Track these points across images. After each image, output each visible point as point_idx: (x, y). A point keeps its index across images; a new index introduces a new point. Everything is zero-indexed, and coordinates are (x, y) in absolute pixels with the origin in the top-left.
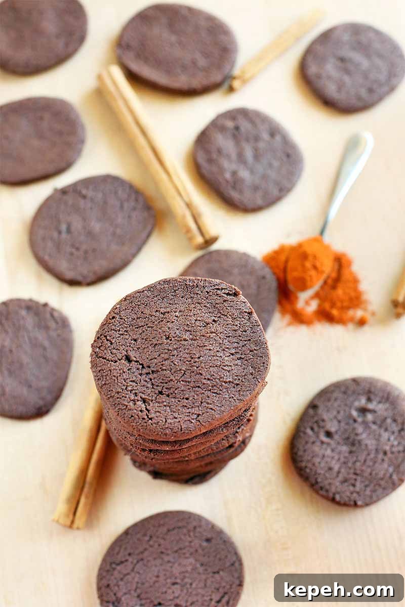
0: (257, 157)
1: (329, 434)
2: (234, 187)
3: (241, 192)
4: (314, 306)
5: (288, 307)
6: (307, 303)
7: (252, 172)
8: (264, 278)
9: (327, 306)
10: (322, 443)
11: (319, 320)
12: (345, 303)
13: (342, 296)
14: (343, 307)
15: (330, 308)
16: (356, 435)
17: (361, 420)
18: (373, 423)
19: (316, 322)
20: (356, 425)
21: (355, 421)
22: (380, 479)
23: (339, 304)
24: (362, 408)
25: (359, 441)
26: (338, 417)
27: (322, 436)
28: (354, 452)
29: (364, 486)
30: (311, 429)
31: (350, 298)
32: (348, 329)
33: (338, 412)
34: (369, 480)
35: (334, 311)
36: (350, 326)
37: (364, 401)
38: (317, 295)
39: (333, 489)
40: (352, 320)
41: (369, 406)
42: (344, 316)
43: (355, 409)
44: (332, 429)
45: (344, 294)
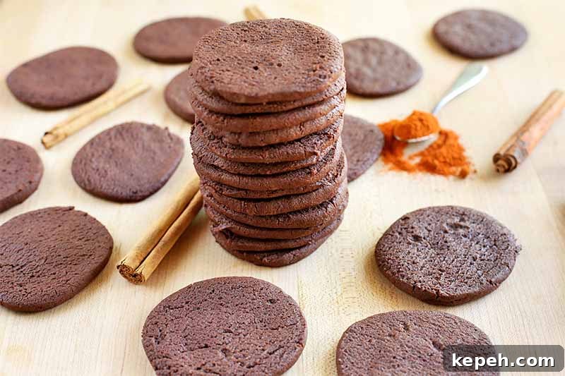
0: (380, 63)
1: (417, 238)
2: (356, 78)
3: (362, 81)
4: (417, 160)
5: (391, 158)
6: (411, 158)
7: (374, 70)
8: (372, 131)
9: (430, 159)
10: (409, 243)
11: (420, 170)
12: (448, 160)
13: (445, 155)
14: (445, 162)
15: (433, 160)
16: (446, 242)
17: (452, 232)
18: (465, 236)
19: (417, 171)
20: (446, 235)
21: (446, 232)
22: (467, 278)
23: (442, 159)
24: (455, 224)
25: (448, 247)
26: (429, 228)
27: (410, 239)
28: (442, 254)
29: (449, 281)
30: (400, 233)
31: (454, 158)
32: (448, 179)
33: (430, 224)
34: (455, 277)
35: (436, 162)
36: (451, 178)
37: (457, 220)
38: (422, 154)
39: (416, 278)
40: (453, 174)
41: (462, 223)
42: (446, 169)
43: (447, 224)
44: (422, 235)
45: (448, 153)
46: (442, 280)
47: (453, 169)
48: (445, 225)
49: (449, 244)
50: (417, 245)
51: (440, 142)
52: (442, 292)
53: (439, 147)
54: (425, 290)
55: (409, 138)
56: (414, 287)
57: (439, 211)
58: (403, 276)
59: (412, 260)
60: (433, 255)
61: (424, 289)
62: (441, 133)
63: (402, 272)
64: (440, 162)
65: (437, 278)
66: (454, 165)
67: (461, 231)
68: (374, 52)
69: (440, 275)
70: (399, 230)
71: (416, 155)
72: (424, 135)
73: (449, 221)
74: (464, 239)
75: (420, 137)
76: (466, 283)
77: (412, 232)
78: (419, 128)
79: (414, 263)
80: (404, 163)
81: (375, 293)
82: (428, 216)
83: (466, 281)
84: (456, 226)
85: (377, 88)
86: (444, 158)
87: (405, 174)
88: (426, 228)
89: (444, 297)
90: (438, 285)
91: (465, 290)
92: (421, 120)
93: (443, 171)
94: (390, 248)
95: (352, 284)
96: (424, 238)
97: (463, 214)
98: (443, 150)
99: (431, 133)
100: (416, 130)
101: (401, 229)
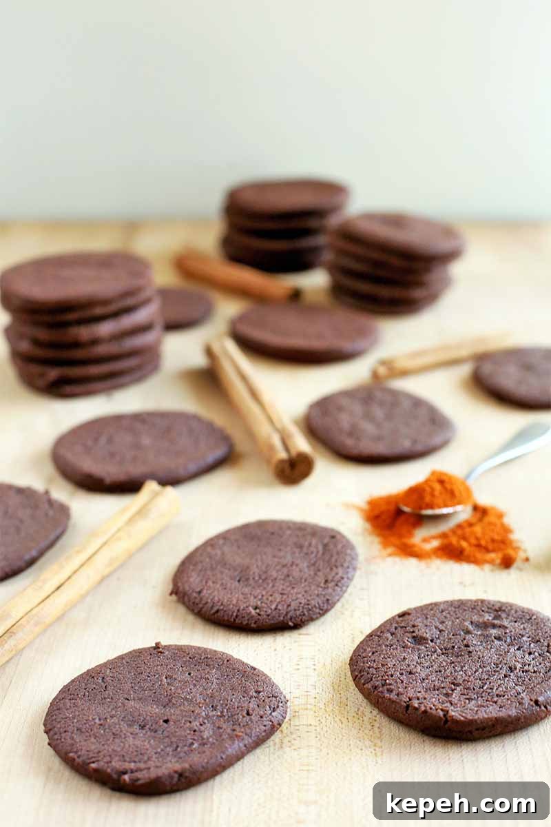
0: (389, 417)
1: (419, 640)
2: (350, 434)
3: (358, 439)
4: (435, 543)
5: (394, 539)
6: (425, 540)
7: (378, 425)
9: (454, 540)
10: (407, 647)
11: (438, 557)
12: (483, 543)
13: (479, 534)
14: (479, 546)
15: (458, 542)
16: (467, 646)
17: (479, 633)
18: (499, 639)
19: (434, 557)
20: (469, 637)
21: (468, 632)
22: (497, 695)
23: (473, 541)
24: (485, 623)
25: (470, 652)
26: (441, 627)
27: (408, 641)
28: (459, 662)
29: (468, 699)
30: (392, 634)
31: (493, 541)
32: (482, 569)
33: (442, 623)
34: (477, 693)
35: (464, 544)
36: (487, 567)
37: (488, 617)
38: (444, 536)
39: (411, 693)
40: (491, 562)
41: (496, 622)
42: (479, 555)
43: (472, 622)
44: (428, 636)
45: (484, 533)
46: (455, 697)
47: (493, 555)
48: (467, 623)
49: (471, 649)
50: (419, 649)
51: (474, 520)
52: (453, 713)
53: (471, 525)
54: (425, 712)
55: (421, 508)
56: (408, 707)
57: (460, 606)
58: (390, 691)
59: (409, 670)
60: (444, 664)
61: (423, 708)
62: (476, 508)
63: (390, 684)
64: (470, 544)
65: (447, 695)
66: (493, 551)
67: (494, 632)
68: (382, 404)
69: (453, 691)
70: (393, 630)
71: (434, 537)
72: (446, 506)
73: (475, 618)
74: (496, 642)
75: (439, 507)
76: (496, 702)
77: (413, 632)
78: (437, 493)
79: (410, 673)
80: (413, 546)
81: (344, 721)
82: (442, 611)
83: (495, 699)
84: (485, 626)
85: (380, 449)
86: (477, 539)
87: (413, 561)
88: (436, 628)
89: (456, 722)
90: (448, 704)
91: (492, 712)
92: (441, 482)
93: (474, 556)
94: (373, 653)
95: (309, 707)
96: (432, 641)
97: (499, 610)
98: (478, 529)
99: (459, 503)
100: (433, 495)
101: (396, 628)
